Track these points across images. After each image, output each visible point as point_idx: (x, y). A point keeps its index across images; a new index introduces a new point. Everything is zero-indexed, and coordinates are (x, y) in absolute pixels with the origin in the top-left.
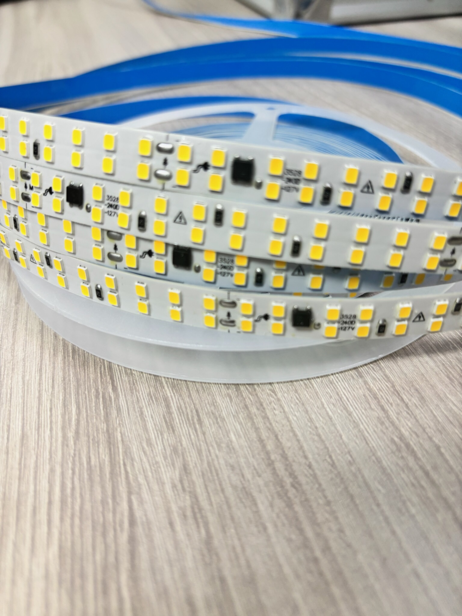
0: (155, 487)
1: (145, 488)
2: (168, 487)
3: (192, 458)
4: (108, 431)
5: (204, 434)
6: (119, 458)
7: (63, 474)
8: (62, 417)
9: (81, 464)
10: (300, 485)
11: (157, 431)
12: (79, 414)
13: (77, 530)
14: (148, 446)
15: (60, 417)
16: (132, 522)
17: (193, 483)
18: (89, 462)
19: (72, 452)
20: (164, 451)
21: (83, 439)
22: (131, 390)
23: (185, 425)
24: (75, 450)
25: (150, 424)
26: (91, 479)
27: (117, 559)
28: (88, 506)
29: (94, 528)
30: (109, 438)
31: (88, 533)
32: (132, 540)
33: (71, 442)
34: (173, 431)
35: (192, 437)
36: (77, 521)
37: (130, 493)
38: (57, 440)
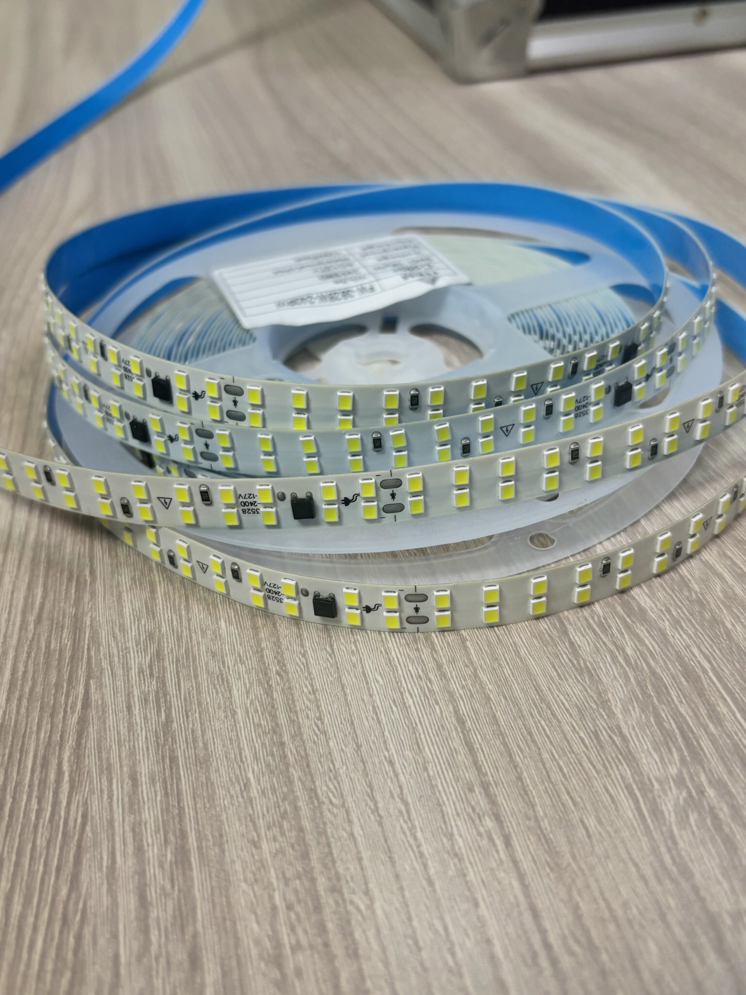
0: (120, 672)
1: (107, 673)
2: (134, 673)
3: (169, 644)
4: (76, 615)
5: (189, 620)
6: (84, 643)
7: (16, 658)
8: (24, 600)
9: (39, 648)
10: (287, 673)
11: (134, 616)
12: (44, 598)
13: (23, 711)
14: (120, 631)
15: (22, 600)
16: (86, 705)
17: (164, 669)
18: (48, 646)
19: (30, 636)
20: (137, 637)
21: (45, 623)
22: (112, 573)
23: (169, 611)
24: (34, 634)
25: (127, 609)
26: (47, 663)
27: (62, 737)
28: (39, 689)
29: (42, 709)
30: (76, 622)
31: (36, 714)
32: (83, 722)
33: (31, 626)
34: (154, 617)
35: (175, 623)
36: (25, 702)
37: (88, 678)
38: (14, 624)
